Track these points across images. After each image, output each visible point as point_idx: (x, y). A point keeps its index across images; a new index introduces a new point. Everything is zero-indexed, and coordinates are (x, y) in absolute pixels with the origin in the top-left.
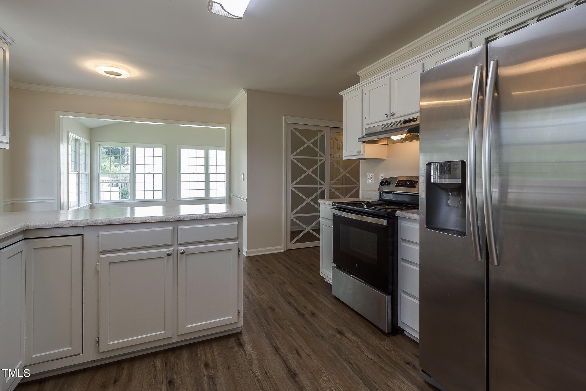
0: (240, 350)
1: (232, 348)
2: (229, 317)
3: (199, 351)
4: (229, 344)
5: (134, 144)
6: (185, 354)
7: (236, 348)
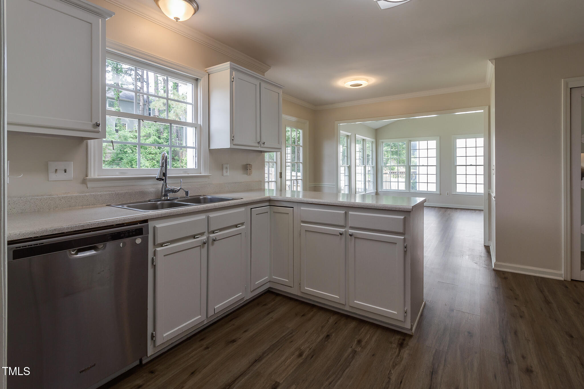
0: (397, 348)
1: (391, 343)
2: (394, 312)
3: (363, 328)
4: (392, 337)
5: (410, 139)
6: (353, 324)
7: (394, 346)
